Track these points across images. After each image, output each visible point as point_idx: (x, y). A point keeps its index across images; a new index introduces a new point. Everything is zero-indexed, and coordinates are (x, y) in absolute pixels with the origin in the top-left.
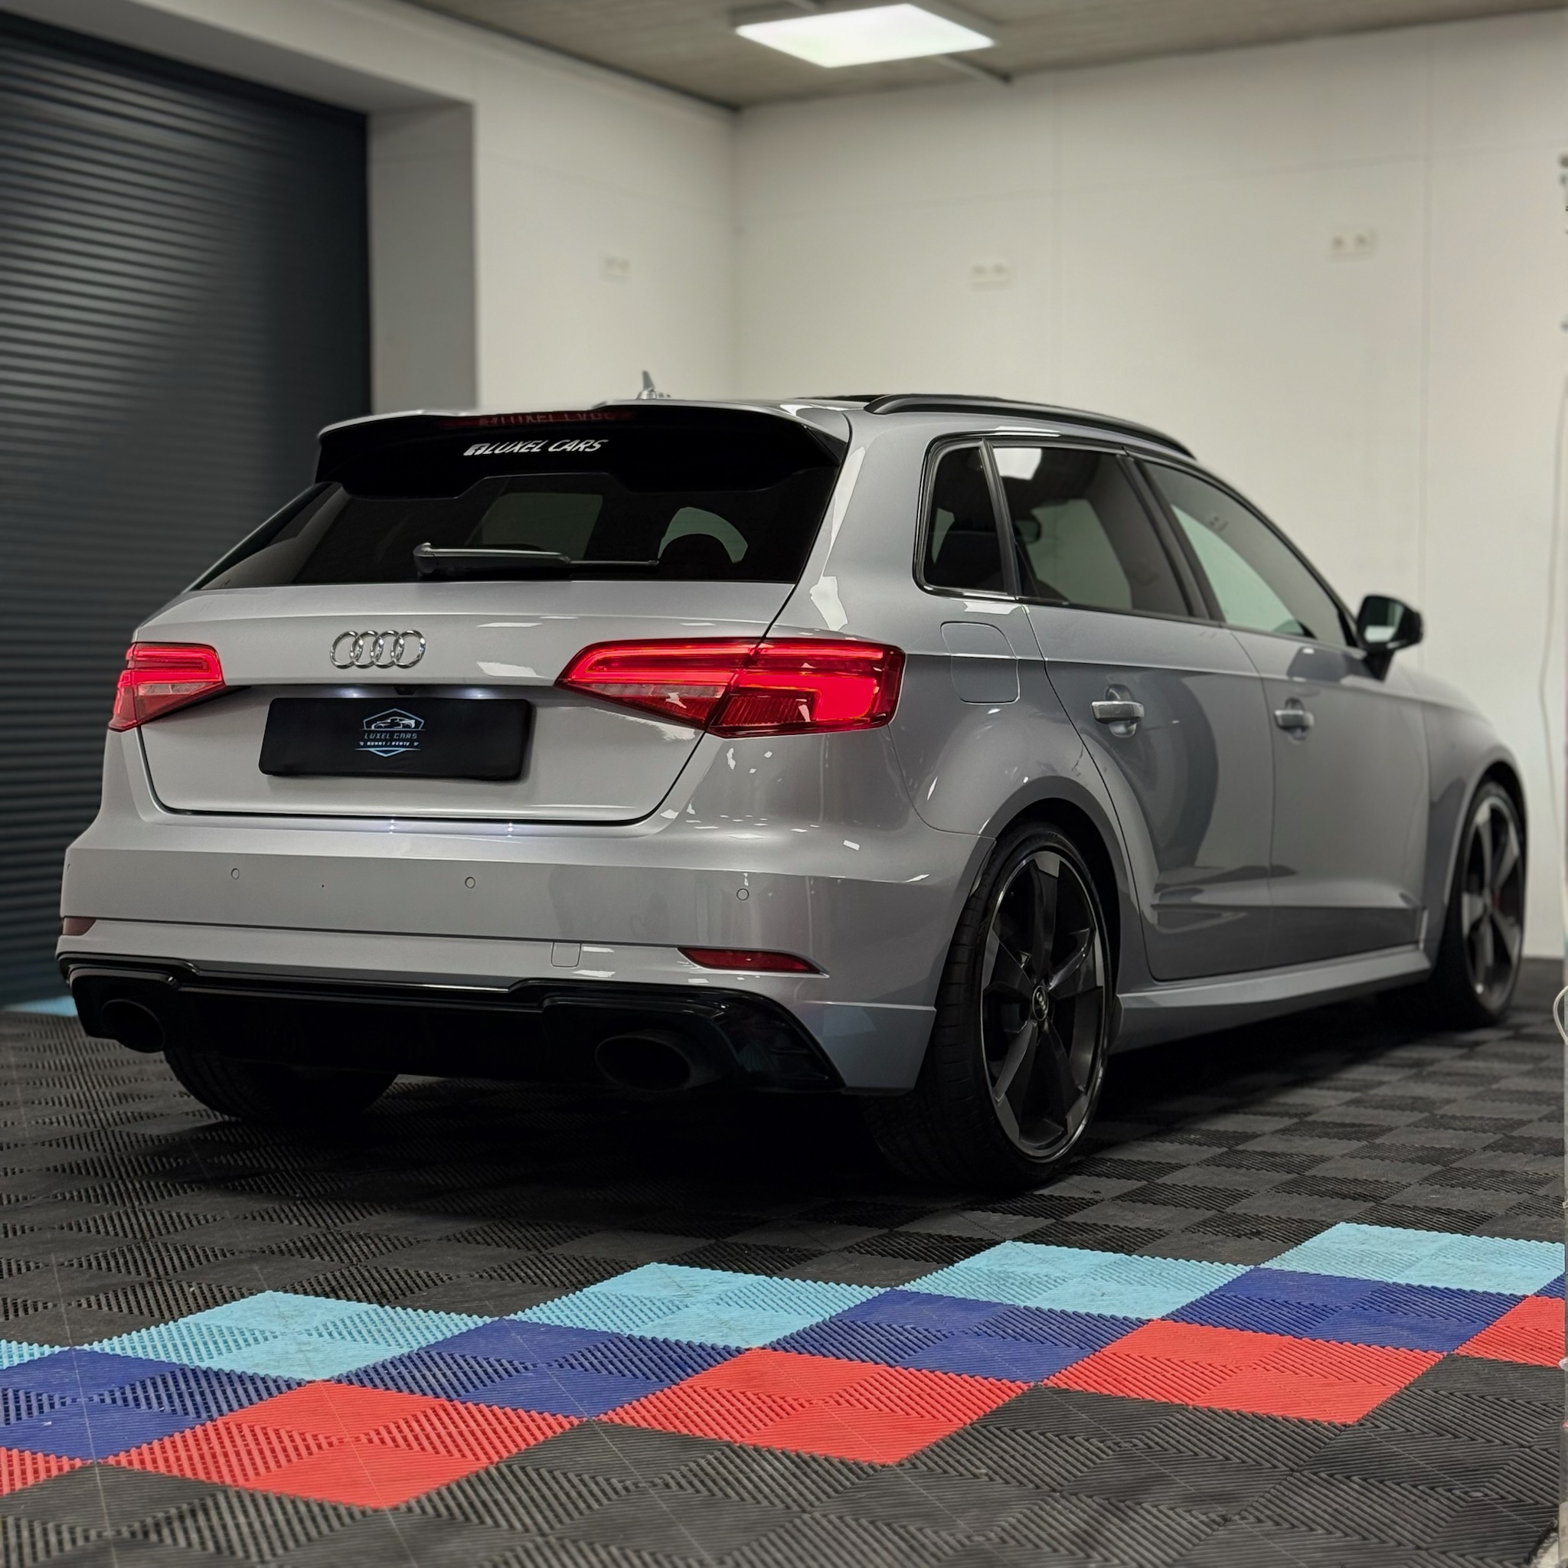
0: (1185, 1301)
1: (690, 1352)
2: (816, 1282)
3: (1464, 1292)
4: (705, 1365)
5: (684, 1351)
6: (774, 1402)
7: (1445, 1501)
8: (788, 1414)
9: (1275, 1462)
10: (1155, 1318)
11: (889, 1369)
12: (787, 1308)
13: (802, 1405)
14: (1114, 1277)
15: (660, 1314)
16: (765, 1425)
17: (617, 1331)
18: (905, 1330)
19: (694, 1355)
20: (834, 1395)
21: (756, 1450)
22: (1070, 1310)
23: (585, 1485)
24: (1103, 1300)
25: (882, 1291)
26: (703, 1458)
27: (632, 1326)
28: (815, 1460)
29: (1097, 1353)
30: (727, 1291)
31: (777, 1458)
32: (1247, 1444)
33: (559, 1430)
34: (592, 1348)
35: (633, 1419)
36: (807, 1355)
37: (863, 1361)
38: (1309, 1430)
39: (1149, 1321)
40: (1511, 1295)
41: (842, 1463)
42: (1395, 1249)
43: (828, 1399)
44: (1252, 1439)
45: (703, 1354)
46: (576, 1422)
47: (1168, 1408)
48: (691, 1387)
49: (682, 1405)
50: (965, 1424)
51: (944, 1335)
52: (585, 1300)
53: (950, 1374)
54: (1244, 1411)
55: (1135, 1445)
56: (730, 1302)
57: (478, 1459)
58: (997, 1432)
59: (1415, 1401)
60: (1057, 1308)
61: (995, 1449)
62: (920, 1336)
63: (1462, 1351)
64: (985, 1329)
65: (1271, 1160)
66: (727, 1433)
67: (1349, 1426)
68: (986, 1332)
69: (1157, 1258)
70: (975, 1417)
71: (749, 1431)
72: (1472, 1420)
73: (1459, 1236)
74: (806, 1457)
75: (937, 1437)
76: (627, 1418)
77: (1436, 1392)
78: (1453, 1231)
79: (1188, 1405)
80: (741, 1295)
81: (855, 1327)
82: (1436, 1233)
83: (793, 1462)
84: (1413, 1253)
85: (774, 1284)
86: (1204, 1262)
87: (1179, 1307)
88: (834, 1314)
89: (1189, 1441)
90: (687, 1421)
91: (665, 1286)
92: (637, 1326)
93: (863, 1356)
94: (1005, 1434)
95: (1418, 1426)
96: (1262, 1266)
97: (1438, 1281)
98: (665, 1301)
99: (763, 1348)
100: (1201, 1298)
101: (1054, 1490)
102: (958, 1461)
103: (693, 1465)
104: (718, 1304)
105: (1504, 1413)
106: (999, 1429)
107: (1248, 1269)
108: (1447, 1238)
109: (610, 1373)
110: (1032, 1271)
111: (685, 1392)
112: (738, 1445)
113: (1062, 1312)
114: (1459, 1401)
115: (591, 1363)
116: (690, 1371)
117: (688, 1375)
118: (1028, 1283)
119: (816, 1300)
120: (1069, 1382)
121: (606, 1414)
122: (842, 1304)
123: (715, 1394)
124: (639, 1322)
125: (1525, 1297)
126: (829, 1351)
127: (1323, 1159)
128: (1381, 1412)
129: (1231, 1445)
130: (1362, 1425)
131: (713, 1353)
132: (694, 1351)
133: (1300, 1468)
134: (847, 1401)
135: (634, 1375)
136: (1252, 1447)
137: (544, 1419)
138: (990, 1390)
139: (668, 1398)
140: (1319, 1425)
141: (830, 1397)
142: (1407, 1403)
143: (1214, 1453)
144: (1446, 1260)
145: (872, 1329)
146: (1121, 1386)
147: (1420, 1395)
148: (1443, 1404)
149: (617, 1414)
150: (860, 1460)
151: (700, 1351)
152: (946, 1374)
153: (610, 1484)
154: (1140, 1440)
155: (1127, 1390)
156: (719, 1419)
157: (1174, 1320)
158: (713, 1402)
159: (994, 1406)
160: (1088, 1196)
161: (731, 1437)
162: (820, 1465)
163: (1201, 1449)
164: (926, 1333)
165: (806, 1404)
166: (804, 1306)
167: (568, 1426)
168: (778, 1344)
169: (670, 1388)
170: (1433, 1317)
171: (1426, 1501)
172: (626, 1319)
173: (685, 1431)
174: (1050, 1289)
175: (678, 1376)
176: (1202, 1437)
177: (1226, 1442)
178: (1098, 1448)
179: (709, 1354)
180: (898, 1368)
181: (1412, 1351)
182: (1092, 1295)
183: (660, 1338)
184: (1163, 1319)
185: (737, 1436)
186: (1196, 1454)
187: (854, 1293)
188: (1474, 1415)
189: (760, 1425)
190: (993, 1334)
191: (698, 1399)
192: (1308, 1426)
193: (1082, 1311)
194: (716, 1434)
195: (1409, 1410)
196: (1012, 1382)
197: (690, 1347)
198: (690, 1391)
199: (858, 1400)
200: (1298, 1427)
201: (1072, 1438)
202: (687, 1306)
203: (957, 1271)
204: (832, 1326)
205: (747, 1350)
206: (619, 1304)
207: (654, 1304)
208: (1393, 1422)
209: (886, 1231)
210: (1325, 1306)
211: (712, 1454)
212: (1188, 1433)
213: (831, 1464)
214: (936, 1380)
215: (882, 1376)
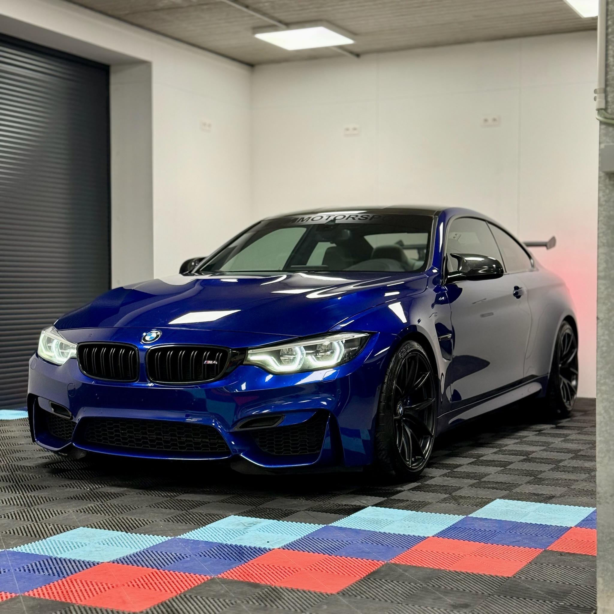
0: (441, 530)
1: (250, 550)
2: (297, 523)
3: (548, 525)
4: (257, 555)
5: (248, 550)
6: (286, 569)
7: (550, 606)
8: (292, 574)
9: (483, 591)
10: (430, 536)
13: (297, 570)
14: (412, 520)
15: (237, 535)
16: (283, 578)
17: (221, 542)
18: (334, 541)
20: (309, 567)
21: (281, 588)
22: (397, 533)
23: (216, 602)
24: (409, 529)
25: (323, 526)
26: (261, 591)
27: (227, 540)
29: (410, 550)
30: (262, 526)
31: (289, 591)
32: (472, 585)
33: (203, 581)
34: (212, 548)
36: (297, 551)
37: (319, 553)
38: (494, 579)
39: (428, 537)
40: (566, 527)
41: (315, 593)
42: (519, 509)
43: (307, 568)
45: (256, 551)
46: (209, 578)
47: (439, 571)
48: (253, 564)
50: (361, 577)
51: (349, 543)
52: (207, 530)
53: (354, 558)
55: (428, 585)
56: (264, 531)
57: (172, 593)
58: (374, 581)
59: (534, 568)
60: (392, 532)
62: (340, 544)
63: (550, 548)
64: (365, 540)
65: (468, 476)
66: (269, 582)
67: (510, 578)
68: (365, 542)
69: (428, 513)
70: (365, 575)
71: (277, 581)
73: (543, 504)
74: (301, 590)
76: (229, 576)
77: (542, 564)
78: (540, 502)
79: (447, 570)
80: (268, 528)
82: (534, 503)
83: (296, 593)
84: (526, 510)
85: (281, 524)
86: (447, 514)
87: (439, 532)
88: (305, 535)
92: (229, 540)
94: (377, 581)
96: (469, 516)
97: (537, 521)
98: (238, 530)
99: (279, 549)
100: (447, 528)
101: (399, 603)
102: (360, 592)
103: (257, 594)
104: (260, 531)
105: (569, 572)
106: (374, 579)
107: (464, 517)
108: (539, 505)
109: (220, 558)
110: (381, 517)
111: (250, 565)
112: (273, 586)
116: (251, 557)
118: (379, 522)
119: (297, 530)
120: (400, 561)
122: (307, 531)
124: (229, 538)
125: (571, 527)
127: (488, 475)
128: (522, 572)
129: (465, 585)
130: (515, 577)
131: (260, 550)
132: (252, 550)
133: (493, 594)
134: (314, 569)
135: (230, 559)
136: (474, 586)
137: (196, 577)
138: (369, 564)
139: (244, 568)
140: (498, 577)
142: (531, 568)
143: (459, 588)
144: (539, 513)
145: (321, 541)
146: (420, 562)
147: (536, 566)
148: (545, 569)
149: (224, 575)
151: (254, 549)
152: (352, 558)
153: (225, 602)
154: (430, 583)
155: (423, 564)
156: (265, 576)
157: (437, 537)
158: (262, 570)
160: (399, 489)
161: (271, 583)
163: (454, 587)
164: (342, 542)
165: (298, 570)
166: (293, 532)
167: (206, 580)
168: (285, 547)
169: (244, 564)
170: (537, 535)
171: (542, 606)
172: (224, 538)
173: (252, 581)
174: (388, 525)
175: (247, 559)
177: (463, 584)
178: (414, 587)
179: (258, 551)
180: (333, 556)
181: (530, 548)
182: (405, 527)
183: (238, 545)
184: (433, 536)
186: (452, 589)
187: (312, 527)
189: (281, 578)
190: (368, 542)
191: (256, 568)
193: (402, 533)
194: (264, 582)
195: (533, 571)
196: (378, 561)
197: (250, 548)
199: (318, 568)
200: (490, 578)
201: (403, 583)
203: (351, 518)
204: (305, 539)
205: (273, 549)
206: (220, 531)
208: (526, 576)
210: (495, 531)
211: (264, 590)
212: (448, 581)
213: (311, 593)
214: (348, 560)
215: (327, 560)
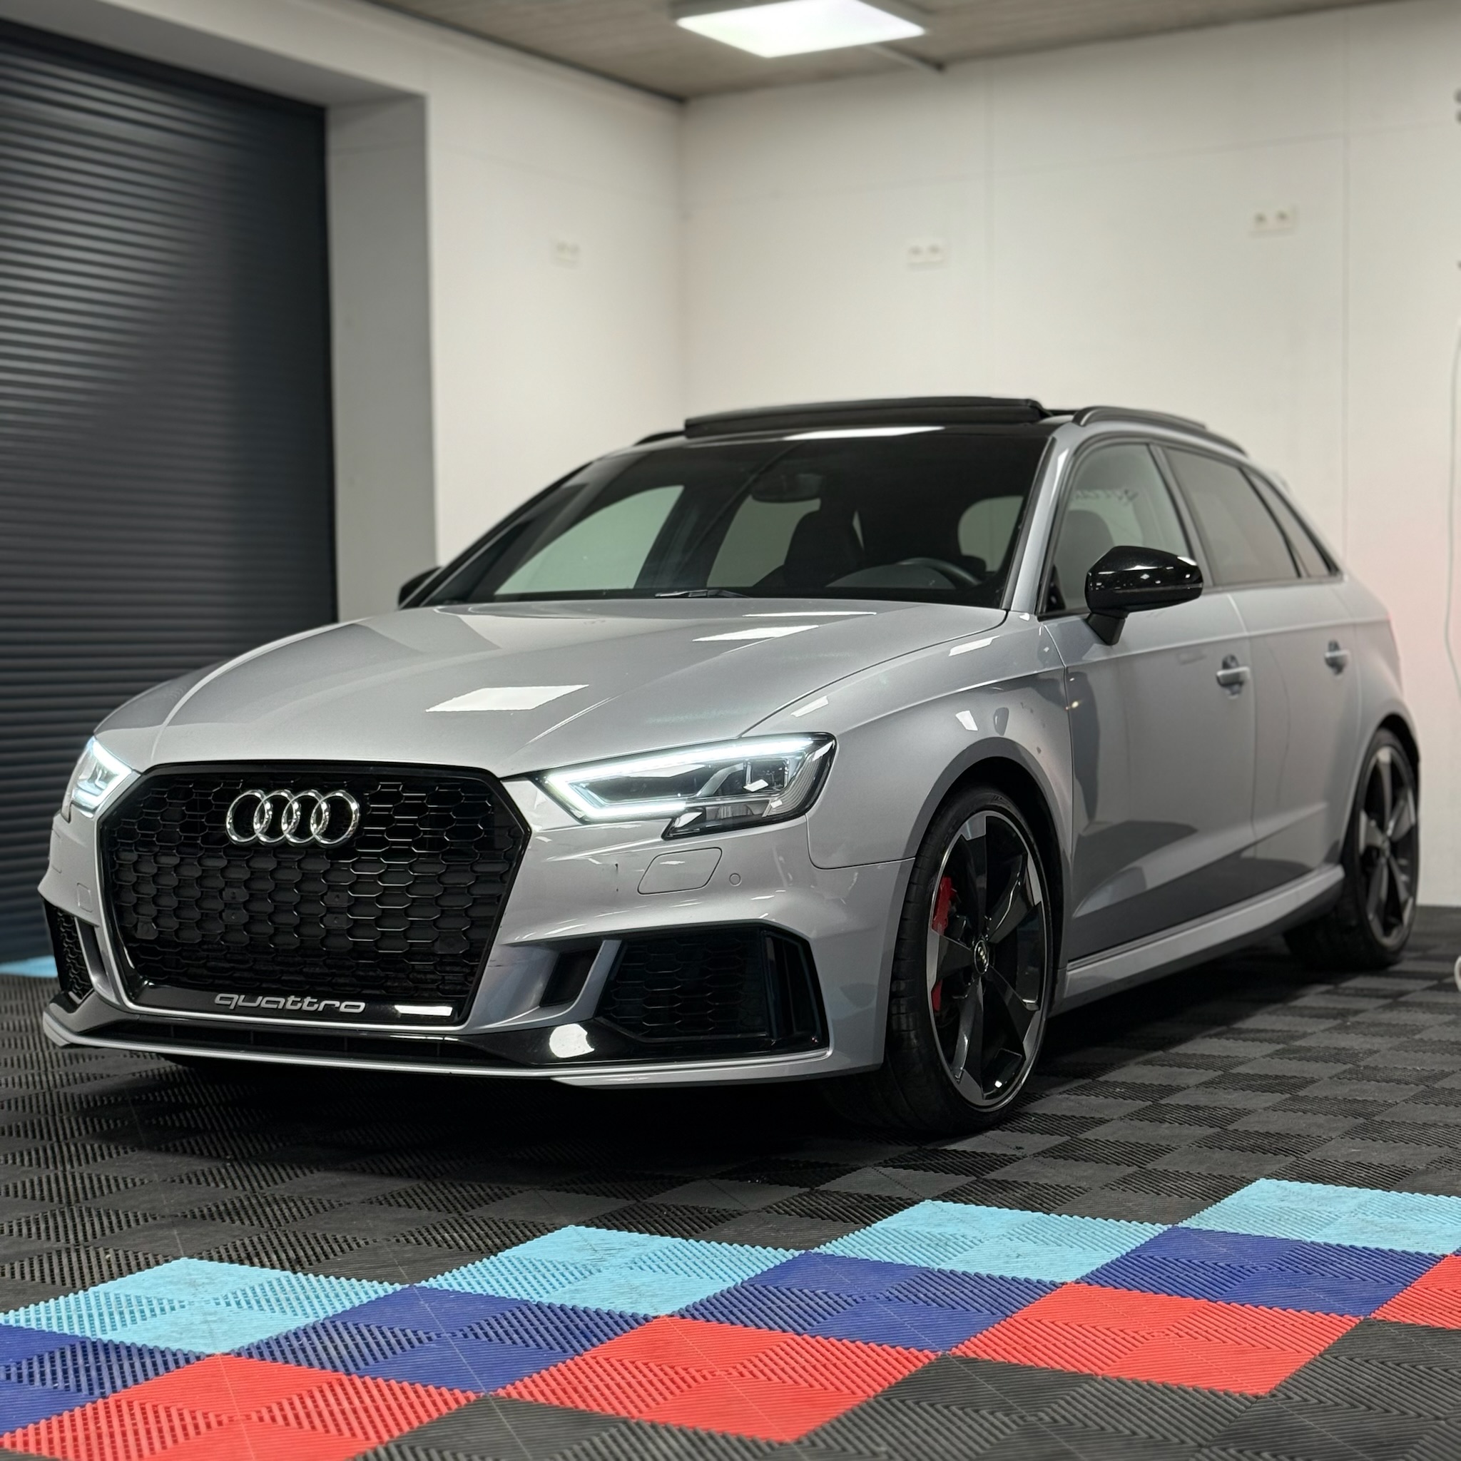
0: (1100, 1263)
1: (597, 1319)
2: (731, 1245)
3: (1382, 1251)
4: (611, 1334)
5: (591, 1319)
6: (677, 1373)
8: (689, 1386)
9: (1183, 1437)
10: (1068, 1280)
11: (796, 1337)
12: (699, 1271)
13: (704, 1377)
14: (1031, 1237)
15: (571, 1278)
16: (665, 1399)
17: (526, 1297)
18: (816, 1295)
19: (601, 1323)
20: (739, 1366)
21: (653, 1427)
22: (984, 1272)
24: (1017, 1262)
25: (797, 1253)
26: (598, 1435)
27: (542, 1292)
28: (712, 1437)
29: (1008, 1319)
30: (641, 1254)
31: (673, 1436)
32: (1156, 1417)
33: (454, 1407)
34: (499, 1316)
35: (531, 1394)
36: (715, 1323)
37: (771, 1328)
38: (1219, 1401)
39: (1063, 1284)
40: (1430, 1254)
41: (739, 1441)
42: (1315, 1206)
44: (1161, 1412)
45: (610, 1322)
46: (473, 1397)
47: (1077, 1379)
48: (595, 1358)
49: (582, 1377)
50: (869, 1396)
51: (855, 1300)
52: (498, 1265)
53: (858, 1343)
54: (1154, 1381)
55: (1041, 1419)
56: (644, 1267)
57: (368, 1438)
58: (900, 1405)
59: (1329, 1370)
60: (972, 1271)
61: (898, 1424)
62: (831, 1302)
63: (1378, 1315)
64: (896, 1293)
65: (1194, 1114)
66: (625, 1408)
67: (1261, 1397)
68: (897, 1297)
69: (1075, 1217)
70: (879, 1389)
71: (647, 1406)
72: (1387, 1390)
73: (1379, 1191)
74: (703, 1434)
75: (840, 1410)
76: (524, 1392)
77: (1351, 1360)
78: (1373, 1186)
79: (1097, 1375)
80: (655, 1258)
81: (766, 1292)
82: (1355, 1189)
83: (689, 1440)
84: (1332, 1209)
85: (690, 1247)
86: (1122, 1221)
87: (1094, 1268)
88: (746, 1278)
89: (1096, 1414)
90: (586, 1395)
91: (580, 1250)
92: (547, 1292)
93: (771, 1323)
94: (909, 1408)
95: (1331, 1396)
96: (1180, 1225)
97: (1356, 1240)
98: (578, 1266)
99: (672, 1316)
100: (1117, 1260)
102: (858, 1438)
103: (586, 1444)
104: (631, 1269)
105: (1421, 1382)
106: (903, 1402)
107: (1165, 1228)
108: (1367, 1194)
109: (514, 1343)
110: (950, 1230)
111: (587, 1364)
112: (635, 1421)
113: (976, 1275)
114: (1375, 1369)
115: (496, 1333)
116: (595, 1340)
117: (593, 1345)
118: (942, 1243)
119: (729, 1264)
120: (978, 1351)
121: (504, 1388)
122: (755, 1268)
123: (618, 1365)
124: (549, 1288)
125: (1444, 1256)
126: (738, 1318)
127: (1247, 1112)
128: (1295, 1381)
129: (1139, 1418)
130: (1274, 1396)
131: (621, 1321)
132: (601, 1319)
133: (1208, 1444)
134: (751, 1372)
135: (538, 1345)
136: (1161, 1421)
137: (441, 1394)
138: (896, 1360)
139: (569, 1370)
140: (1230, 1396)
141: (735, 1368)
142: (1321, 1371)
143: (1121, 1428)
144: (1364, 1217)
145: (784, 1294)
146: (1030, 1355)
147: (1334, 1363)
148: (1357, 1372)
149: (515, 1388)
150: (758, 1437)
151: (607, 1318)
152: (854, 1342)
154: (1047, 1414)
155: (1035, 1359)
156: (619, 1392)
157: (1088, 1283)
158: (614, 1374)
159: (900, 1377)
160: (1010, 1152)
161: (629, 1412)
162: (717, 1443)
163: (1109, 1423)
164: (836, 1299)
165: (708, 1376)
166: (717, 1270)
167: (463, 1402)
168: (687, 1311)
169: (572, 1359)
170: (1350, 1278)
172: (536, 1285)
173: (583, 1407)
174: (966, 1250)
175: (582, 1346)
176: (1109, 1410)
178: (1003, 1423)
179: (616, 1323)
180: (805, 1336)
181: (1327, 1314)
182: (1008, 1256)
183: (569, 1304)
184: (1077, 1282)
185: (634, 1411)
186: (1103, 1429)
187: (768, 1255)
188: (1389, 1385)
189: (659, 1398)
190: (904, 1299)
191: (600, 1370)
192: (1219, 1397)
193: (996, 1274)
194: (614, 1409)
195: (1323, 1379)
196: (920, 1351)
197: (598, 1315)
198: (592, 1362)
199: (762, 1371)
200: (1209, 1399)
201: (977, 1411)
202: (600, 1271)
203: (874, 1232)
204: (743, 1291)
205: (655, 1317)
206: (532, 1269)
207: (567, 1269)
208: (1306, 1393)
209: (807, 1190)
210: (1242, 1267)
211: (607, 1431)
212: (1096, 1406)
213: (728, 1441)
214: (843, 1348)
215: (788, 1345)
